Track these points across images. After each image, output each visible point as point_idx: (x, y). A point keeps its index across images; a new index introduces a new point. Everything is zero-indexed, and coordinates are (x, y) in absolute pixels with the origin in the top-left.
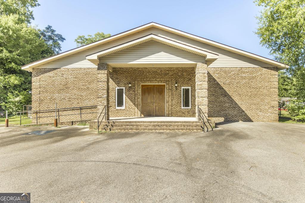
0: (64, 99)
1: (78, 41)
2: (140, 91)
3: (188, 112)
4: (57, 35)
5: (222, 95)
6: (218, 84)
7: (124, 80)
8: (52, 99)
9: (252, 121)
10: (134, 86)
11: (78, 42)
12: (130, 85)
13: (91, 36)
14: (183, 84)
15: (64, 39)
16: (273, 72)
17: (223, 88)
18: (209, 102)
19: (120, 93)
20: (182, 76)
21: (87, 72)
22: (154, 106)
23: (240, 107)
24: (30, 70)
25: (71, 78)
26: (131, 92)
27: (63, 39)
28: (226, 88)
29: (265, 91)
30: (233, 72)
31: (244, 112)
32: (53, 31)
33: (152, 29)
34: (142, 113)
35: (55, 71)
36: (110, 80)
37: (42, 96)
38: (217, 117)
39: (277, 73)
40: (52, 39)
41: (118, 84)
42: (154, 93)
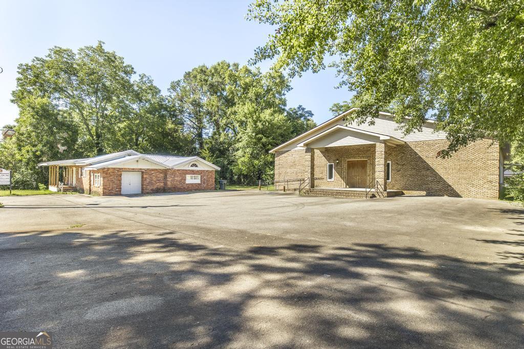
0: (293, 173)
1: (334, 109)
2: (346, 166)
4: (307, 112)
5: (424, 168)
6: (420, 158)
7: (334, 158)
9: (461, 197)
10: (341, 162)
11: (333, 111)
12: (337, 161)
13: (346, 102)
15: (313, 115)
17: (425, 162)
19: (331, 167)
22: (357, 179)
23: (445, 181)
24: (274, 153)
26: (339, 167)
29: (480, 164)
31: (450, 186)
32: (303, 109)
34: (347, 184)
36: (323, 157)
37: (280, 171)
38: (418, 190)
40: (303, 116)
41: (329, 160)
42: (357, 168)
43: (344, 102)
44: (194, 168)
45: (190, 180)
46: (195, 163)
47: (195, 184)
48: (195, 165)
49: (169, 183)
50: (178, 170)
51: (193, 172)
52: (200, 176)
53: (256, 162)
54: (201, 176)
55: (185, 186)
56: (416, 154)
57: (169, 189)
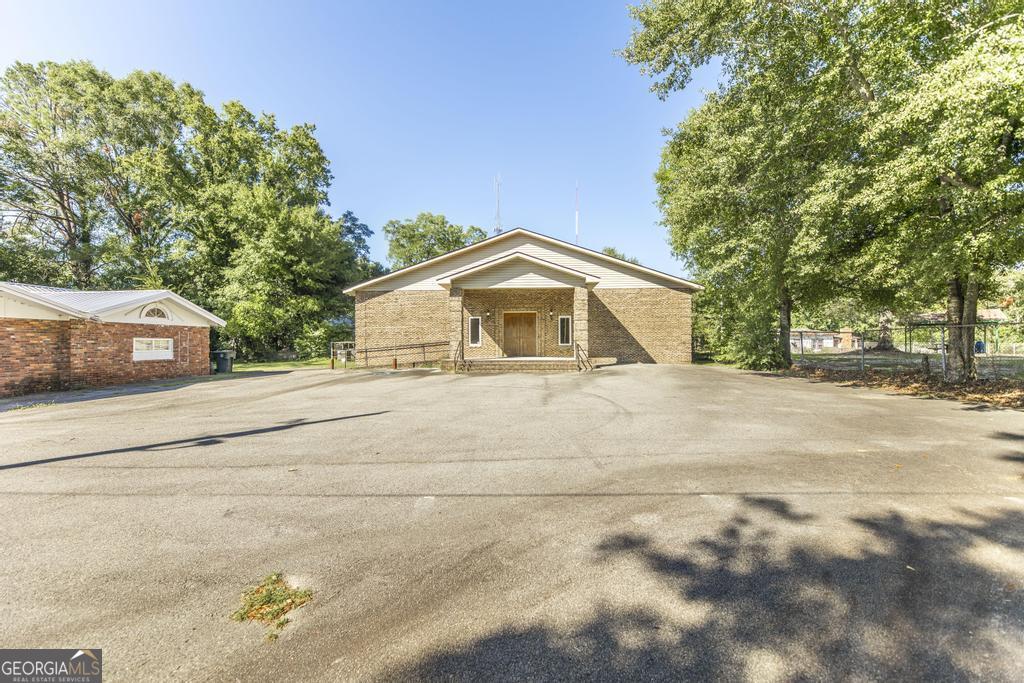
0: (399, 333)
2: (502, 322)
3: (568, 350)
4: (360, 227)
5: (614, 326)
7: (480, 307)
8: (383, 334)
9: (656, 363)
10: (494, 315)
11: (388, 232)
12: (488, 314)
13: (410, 220)
14: (561, 312)
15: (372, 232)
16: (685, 295)
18: (590, 336)
19: (475, 324)
20: (559, 301)
21: (429, 296)
22: (521, 343)
23: (638, 344)
24: (354, 294)
25: (408, 305)
26: (490, 323)
27: (369, 233)
28: (620, 317)
29: (673, 321)
30: (630, 296)
31: (644, 349)
32: (354, 220)
33: (519, 238)
34: (505, 351)
35: (386, 295)
36: (465, 311)
37: (369, 329)
38: (607, 356)
39: (690, 296)
40: (352, 232)
41: (473, 313)
42: (521, 325)
43: (407, 220)
44: (155, 321)
45: (146, 351)
46: (160, 306)
47: (159, 362)
48: (160, 313)
49: (76, 362)
50: (106, 325)
51: (153, 331)
52: (171, 341)
53: (279, 312)
54: (175, 343)
55: (129, 368)
56: (604, 307)
57: (80, 379)
